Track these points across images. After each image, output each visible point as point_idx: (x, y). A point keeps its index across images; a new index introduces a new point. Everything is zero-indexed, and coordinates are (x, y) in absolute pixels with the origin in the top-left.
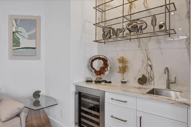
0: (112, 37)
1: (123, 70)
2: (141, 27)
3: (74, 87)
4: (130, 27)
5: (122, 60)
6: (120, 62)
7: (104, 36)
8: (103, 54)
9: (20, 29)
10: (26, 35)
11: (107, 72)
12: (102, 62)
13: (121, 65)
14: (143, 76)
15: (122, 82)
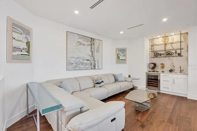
0: (158, 56)
1: (163, 67)
2: (171, 54)
3: (146, 73)
4: (167, 54)
5: (162, 64)
6: (161, 65)
7: (155, 55)
8: (154, 62)
9: (120, 53)
10: (122, 55)
11: (156, 68)
12: (153, 65)
13: (162, 66)
14: (171, 69)
15: (162, 72)
